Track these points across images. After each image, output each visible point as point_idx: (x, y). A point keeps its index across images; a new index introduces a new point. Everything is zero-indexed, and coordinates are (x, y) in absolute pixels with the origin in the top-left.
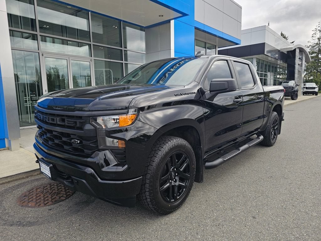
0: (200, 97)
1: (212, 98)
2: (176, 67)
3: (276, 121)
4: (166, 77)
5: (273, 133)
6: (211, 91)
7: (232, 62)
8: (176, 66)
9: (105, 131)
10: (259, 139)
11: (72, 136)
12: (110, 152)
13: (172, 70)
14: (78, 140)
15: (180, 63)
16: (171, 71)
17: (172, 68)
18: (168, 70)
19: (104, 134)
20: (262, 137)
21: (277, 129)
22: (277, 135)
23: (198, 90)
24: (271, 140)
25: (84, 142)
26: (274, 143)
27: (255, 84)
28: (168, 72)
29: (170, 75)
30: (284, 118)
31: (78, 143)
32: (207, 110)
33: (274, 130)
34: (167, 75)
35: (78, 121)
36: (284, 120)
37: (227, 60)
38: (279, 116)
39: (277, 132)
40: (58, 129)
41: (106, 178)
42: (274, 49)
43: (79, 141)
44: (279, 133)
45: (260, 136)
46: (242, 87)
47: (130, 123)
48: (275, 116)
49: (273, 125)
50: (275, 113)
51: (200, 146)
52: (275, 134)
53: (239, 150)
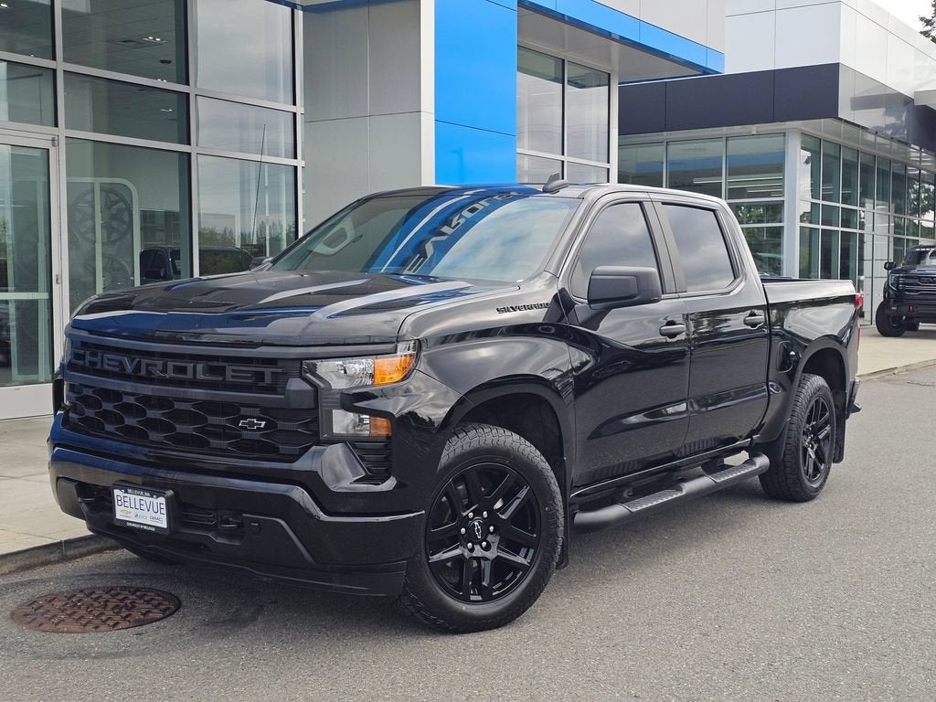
0: (562, 317)
1: (594, 320)
2: (462, 221)
3: (824, 409)
4: (426, 257)
5: (811, 452)
6: (590, 302)
7: (659, 206)
8: (461, 216)
9: (339, 396)
10: (754, 464)
11: (244, 411)
12: (349, 448)
13: (445, 229)
14: (262, 419)
15: (476, 205)
16: (443, 234)
17: (447, 222)
18: (434, 230)
19: (336, 403)
20: (763, 461)
21: (827, 437)
22: (830, 464)
23: (555, 297)
24: (805, 478)
25: (281, 425)
26: (817, 490)
27: (735, 278)
28: (434, 239)
29: (443, 249)
30: (857, 402)
31: (259, 429)
32: (585, 357)
33: (818, 441)
34: (429, 248)
35: (268, 371)
36: (858, 410)
37: (640, 203)
38: (834, 395)
39: (831, 450)
40: (199, 393)
41: (342, 510)
42: (883, 93)
43: (264, 423)
44: (838, 457)
45: (758, 456)
46: (688, 288)
47: (397, 377)
48: (820, 388)
49: (809, 422)
50: (818, 381)
51: (562, 455)
52: (820, 457)
53: (680, 489)
